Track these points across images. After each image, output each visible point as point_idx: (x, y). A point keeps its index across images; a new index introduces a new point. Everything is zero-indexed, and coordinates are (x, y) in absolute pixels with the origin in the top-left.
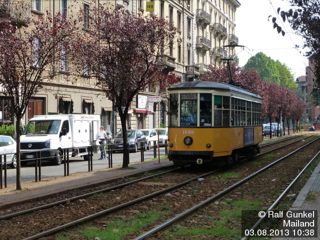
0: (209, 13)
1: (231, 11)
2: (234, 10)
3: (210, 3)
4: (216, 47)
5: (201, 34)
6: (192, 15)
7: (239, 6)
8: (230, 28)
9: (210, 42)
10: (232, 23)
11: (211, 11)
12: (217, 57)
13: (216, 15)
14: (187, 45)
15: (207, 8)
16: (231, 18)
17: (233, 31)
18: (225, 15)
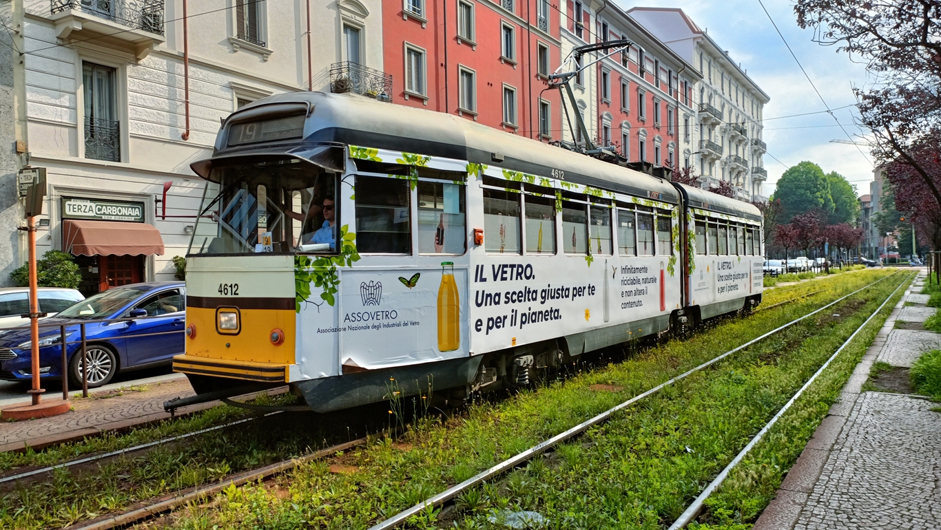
0: (720, 111)
1: (755, 107)
2: (759, 106)
3: (720, 96)
4: (730, 156)
5: (706, 137)
6: (692, 111)
7: (768, 102)
8: (753, 130)
9: (721, 149)
10: (757, 124)
11: (723, 106)
12: (733, 169)
13: (730, 112)
14: (684, 152)
15: (716, 103)
16: (755, 117)
17: (758, 134)
18: (746, 113)
